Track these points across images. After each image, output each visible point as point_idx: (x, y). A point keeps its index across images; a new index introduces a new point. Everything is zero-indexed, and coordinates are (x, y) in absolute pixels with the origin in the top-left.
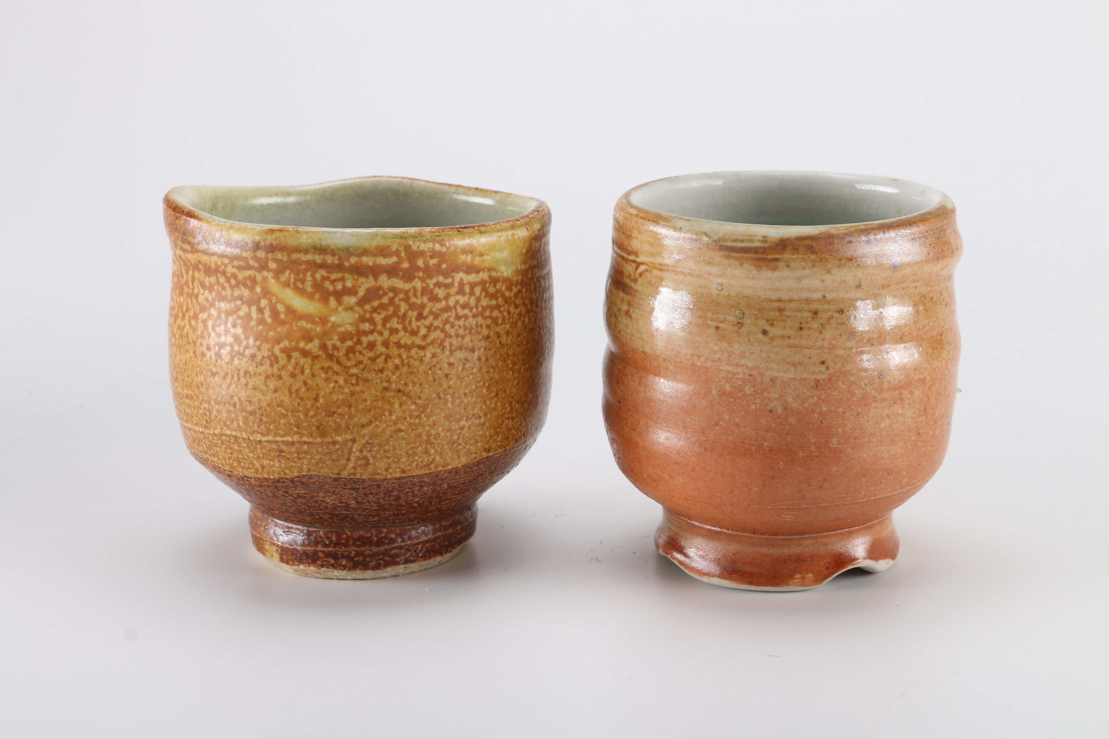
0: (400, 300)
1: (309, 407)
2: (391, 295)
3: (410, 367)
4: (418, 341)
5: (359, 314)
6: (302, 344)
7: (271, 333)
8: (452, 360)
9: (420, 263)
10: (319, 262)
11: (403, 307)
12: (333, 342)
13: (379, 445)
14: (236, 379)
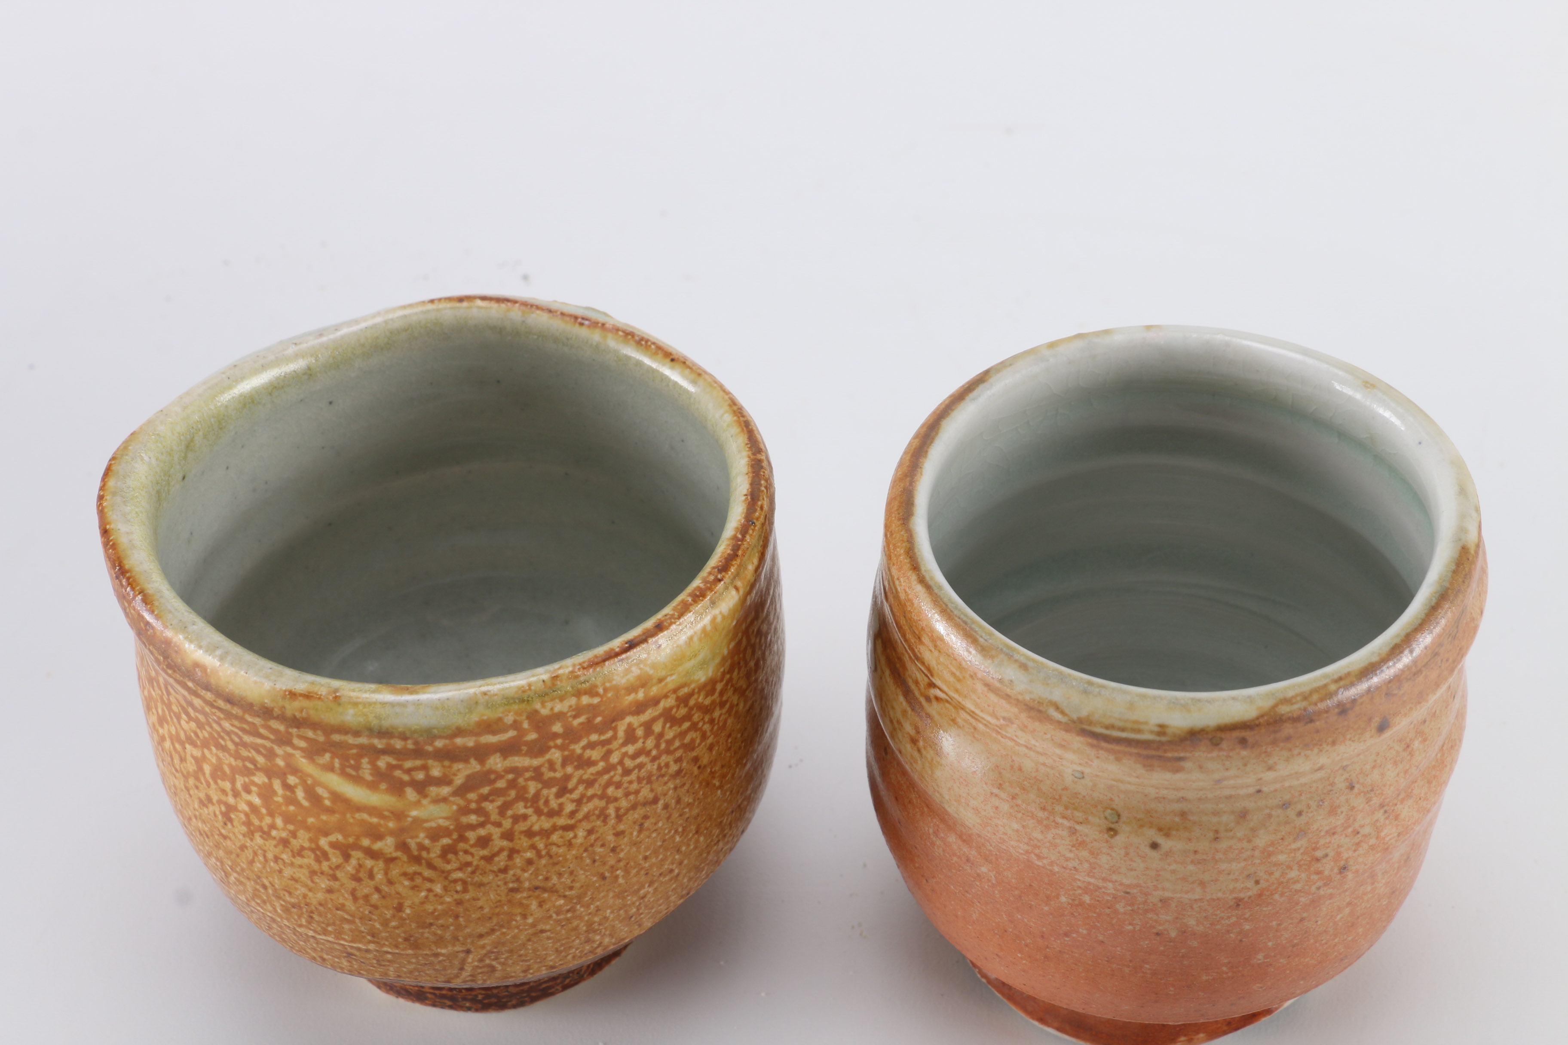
0: (527, 780)
1: (388, 916)
2: (510, 776)
3: (551, 857)
4: (561, 821)
5: (458, 805)
6: (366, 842)
7: (311, 820)
8: (621, 827)
9: (557, 728)
10: (380, 746)
11: (533, 787)
12: (418, 840)
13: (511, 951)
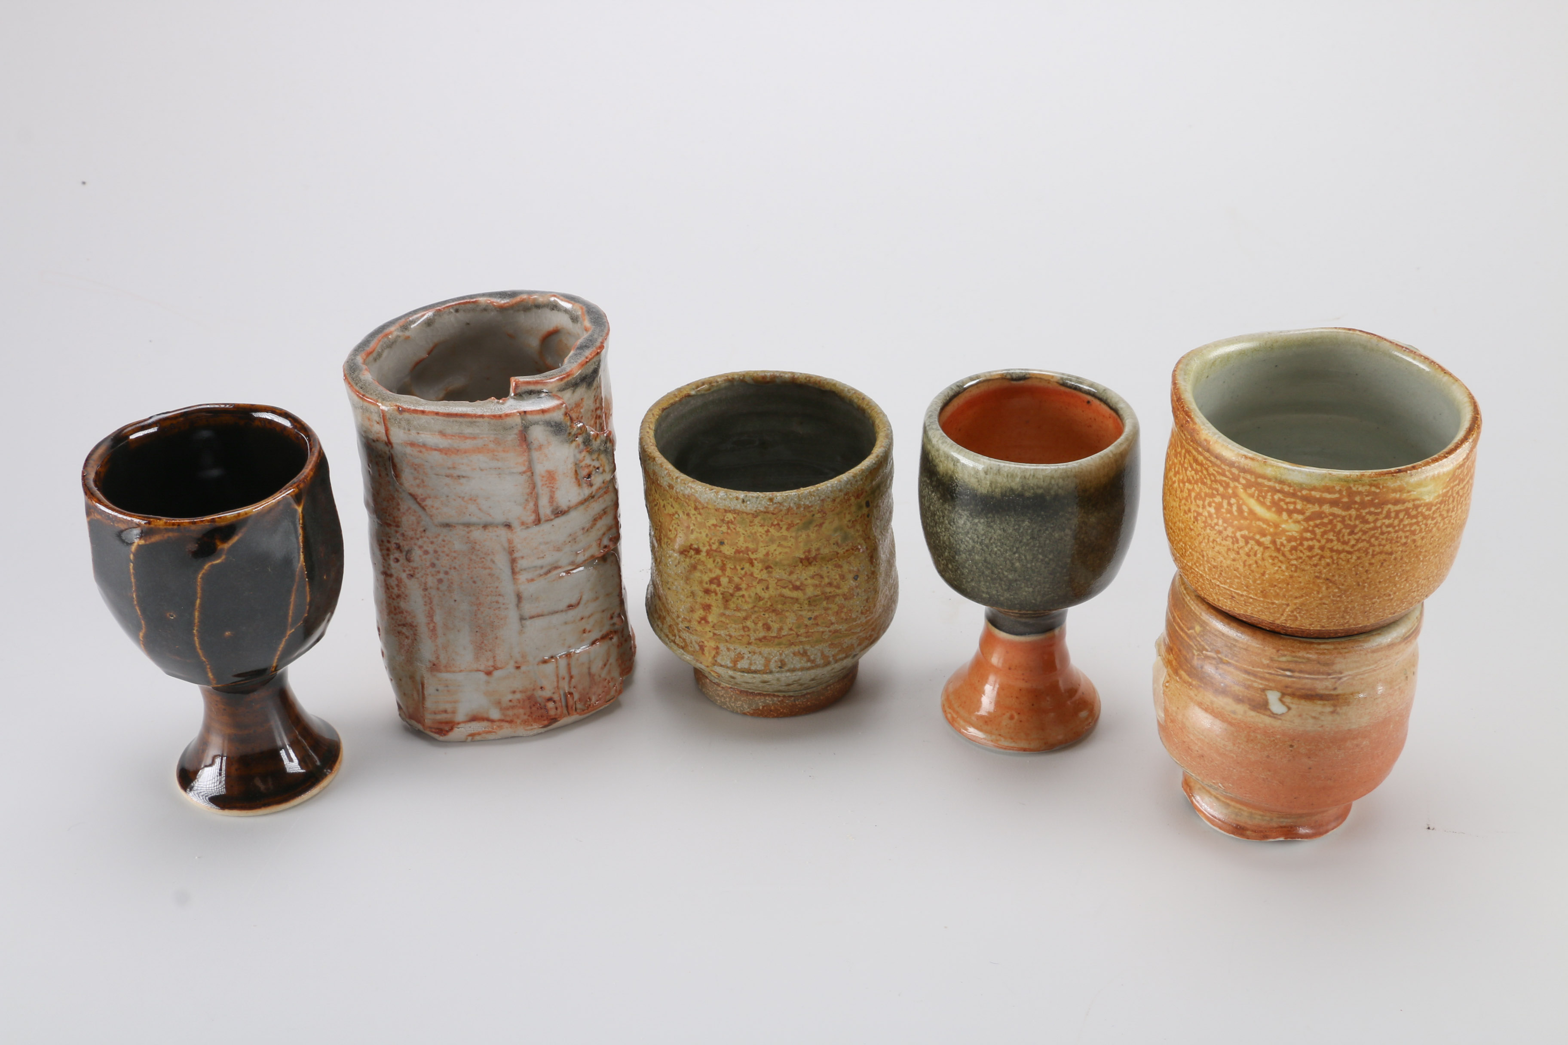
0: (1338, 521)
1: (1257, 577)
2: (1331, 517)
3: (1338, 565)
4: (1347, 548)
5: (1304, 526)
6: (1258, 537)
7: (1236, 522)
8: (1373, 561)
9: (1358, 499)
10: (1278, 488)
11: (1339, 526)
12: (1281, 540)
13: (1307, 610)
14: (1206, 541)
